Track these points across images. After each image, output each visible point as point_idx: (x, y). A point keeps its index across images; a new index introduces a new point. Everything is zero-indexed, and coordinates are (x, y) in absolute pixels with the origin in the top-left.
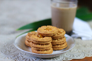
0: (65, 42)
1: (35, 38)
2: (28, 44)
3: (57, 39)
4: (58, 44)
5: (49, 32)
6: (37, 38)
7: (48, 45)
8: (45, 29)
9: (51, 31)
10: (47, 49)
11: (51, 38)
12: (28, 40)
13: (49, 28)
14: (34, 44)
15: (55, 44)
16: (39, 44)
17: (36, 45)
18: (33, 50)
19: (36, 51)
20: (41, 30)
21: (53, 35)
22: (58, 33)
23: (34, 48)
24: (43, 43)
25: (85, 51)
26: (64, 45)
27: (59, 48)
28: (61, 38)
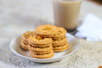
0: (67, 43)
1: (34, 40)
2: (25, 47)
3: (58, 40)
4: (58, 45)
5: (49, 32)
6: (36, 40)
7: (49, 48)
8: (44, 29)
9: (52, 31)
10: (48, 52)
11: (51, 39)
12: (25, 42)
13: (49, 28)
14: (32, 48)
15: (56, 45)
16: (39, 47)
17: (35, 48)
18: (32, 54)
19: (35, 55)
20: (40, 31)
21: (54, 36)
22: (59, 33)
23: (33, 52)
24: (43, 46)
25: (99, 58)
26: (65, 46)
27: (60, 50)
28: (62, 39)
